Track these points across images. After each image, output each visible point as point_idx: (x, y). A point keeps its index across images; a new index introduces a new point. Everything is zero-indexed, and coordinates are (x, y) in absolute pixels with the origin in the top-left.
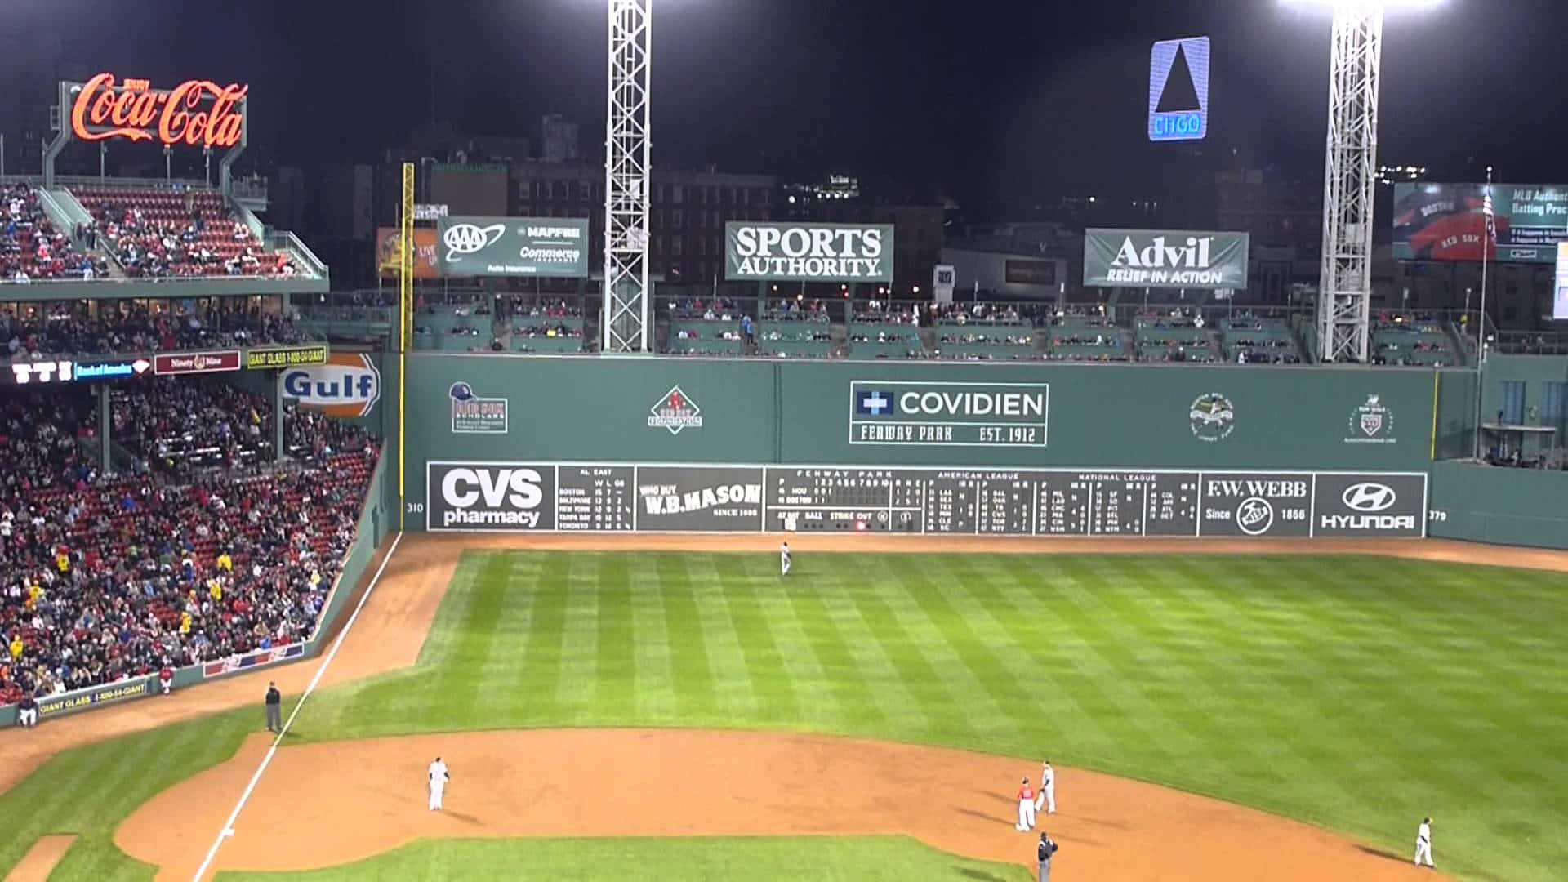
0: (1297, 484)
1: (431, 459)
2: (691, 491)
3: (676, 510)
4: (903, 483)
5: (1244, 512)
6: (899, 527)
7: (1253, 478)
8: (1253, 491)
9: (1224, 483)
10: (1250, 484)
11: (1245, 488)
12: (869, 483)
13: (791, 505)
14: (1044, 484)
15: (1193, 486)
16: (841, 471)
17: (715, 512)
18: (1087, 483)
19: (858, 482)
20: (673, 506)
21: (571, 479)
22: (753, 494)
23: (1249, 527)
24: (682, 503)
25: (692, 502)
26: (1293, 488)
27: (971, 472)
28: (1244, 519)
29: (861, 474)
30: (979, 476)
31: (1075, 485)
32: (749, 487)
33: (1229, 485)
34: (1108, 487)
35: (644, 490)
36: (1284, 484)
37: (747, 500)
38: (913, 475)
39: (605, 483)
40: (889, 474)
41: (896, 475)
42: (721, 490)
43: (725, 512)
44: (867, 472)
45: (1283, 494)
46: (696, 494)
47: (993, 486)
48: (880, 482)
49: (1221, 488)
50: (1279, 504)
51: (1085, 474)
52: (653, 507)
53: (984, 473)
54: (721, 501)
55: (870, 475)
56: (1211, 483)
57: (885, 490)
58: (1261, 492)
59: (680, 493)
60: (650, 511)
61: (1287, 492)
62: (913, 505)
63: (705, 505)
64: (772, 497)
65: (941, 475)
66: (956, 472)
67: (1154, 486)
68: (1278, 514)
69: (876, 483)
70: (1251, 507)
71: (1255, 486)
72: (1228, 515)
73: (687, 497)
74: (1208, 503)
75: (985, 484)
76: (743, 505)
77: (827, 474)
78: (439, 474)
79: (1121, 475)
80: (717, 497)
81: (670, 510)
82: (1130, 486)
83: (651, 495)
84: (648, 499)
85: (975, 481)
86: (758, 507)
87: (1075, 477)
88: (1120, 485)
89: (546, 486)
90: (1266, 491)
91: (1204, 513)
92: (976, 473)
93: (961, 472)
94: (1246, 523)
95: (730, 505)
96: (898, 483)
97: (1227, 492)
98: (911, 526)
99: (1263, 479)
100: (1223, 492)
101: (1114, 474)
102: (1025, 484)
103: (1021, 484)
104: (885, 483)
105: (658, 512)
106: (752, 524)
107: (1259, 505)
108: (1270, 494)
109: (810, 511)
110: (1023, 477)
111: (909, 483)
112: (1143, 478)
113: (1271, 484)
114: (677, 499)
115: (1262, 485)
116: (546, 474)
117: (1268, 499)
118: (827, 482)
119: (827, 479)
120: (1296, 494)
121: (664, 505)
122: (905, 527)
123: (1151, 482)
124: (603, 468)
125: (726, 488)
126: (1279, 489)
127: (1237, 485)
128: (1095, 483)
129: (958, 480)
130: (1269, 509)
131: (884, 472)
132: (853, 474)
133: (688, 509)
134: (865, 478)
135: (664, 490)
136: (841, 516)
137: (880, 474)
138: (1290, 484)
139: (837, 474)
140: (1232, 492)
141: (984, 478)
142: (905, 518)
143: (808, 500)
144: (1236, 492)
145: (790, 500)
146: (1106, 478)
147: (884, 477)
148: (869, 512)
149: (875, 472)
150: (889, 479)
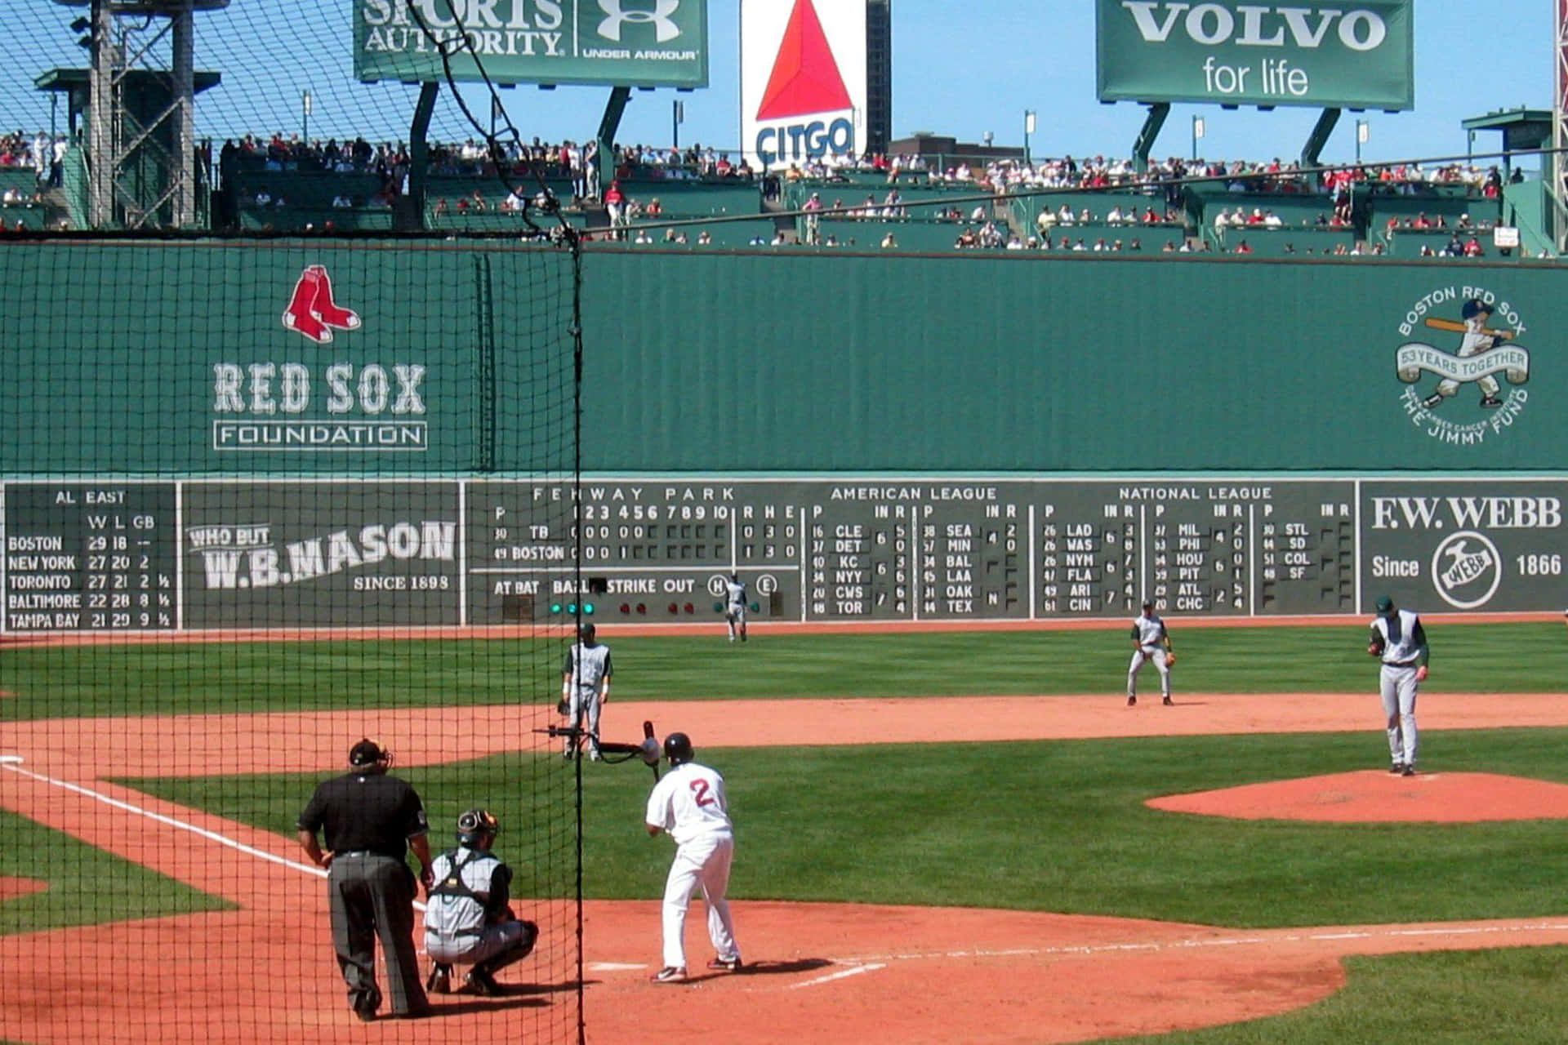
0: (1543, 502)
2: (300, 539)
3: (273, 578)
4: (759, 511)
5: (1446, 562)
7: (1461, 490)
8: (1461, 520)
9: (1404, 502)
10: (1453, 502)
11: (1444, 512)
12: (686, 513)
13: (519, 563)
14: (1049, 510)
15: (1344, 510)
16: (625, 488)
17: (358, 583)
18: (1136, 504)
19: (663, 512)
20: (265, 572)
22: (439, 540)
23: (1457, 592)
24: (284, 563)
25: (306, 560)
26: (1536, 511)
27: (899, 486)
28: (1445, 577)
29: (670, 492)
30: (916, 493)
31: (1111, 511)
32: (431, 528)
33: (1414, 507)
34: (1178, 512)
35: (198, 537)
36: (1518, 502)
37: (427, 553)
38: (777, 494)
39: (110, 524)
40: (727, 493)
41: (743, 494)
42: (368, 534)
43: (382, 583)
44: (680, 488)
45: (1519, 523)
46: (313, 547)
47: (948, 512)
48: (709, 512)
49: (1398, 512)
50: (1513, 542)
51: (1131, 486)
52: (220, 573)
53: (925, 488)
54: (370, 557)
55: (689, 494)
56: (1379, 502)
57: (720, 527)
58: (1476, 521)
59: (280, 543)
60: (213, 582)
61: (1526, 518)
62: (782, 558)
63: (335, 566)
64: (480, 546)
65: (836, 494)
66: (868, 485)
67: (1268, 509)
68: (1509, 564)
69: (701, 513)
70: (1457, 551)
71: (1463, 507)
72: (1414, 568)
73: (294, 549)
74: (1377, 543)
75: (928, 510)
76: (418, 566)
77: (597, 494)
79: (1201, 488)
80: (360, 548)
81: (258, 581)
82: (1221, 511)
83: (217, 548)
84: (209, 557)
85: (908, 504)
86: (446, 568)
87: (1110, 493)
88: (1198, 509)
90: (1486, 518)
91: (1367, 565)
92: (909, 486)
93: (879, 485)
94: (1450, 585)
95: (391, 565)
96: (748, 512)
97: (1411, 520)
98: (777, 605)
99: (1479, 491)
100: (1403, 520)
101: (1189, 486)
102: (1011, 510)
103: (1003, 511)
104: (720, 513)
105: (230, 582)
106: (440, 607)
107: (1473, 546)
108: (1494, 523)
109: (562, 577)
110: (1005, 493)
111: (770, 512)
112: (1245, 493)
113: (1494, 502)
114: (273, 558)
115: (1478, 505)
117: (1491, 534)
118: (598, 512)
119: (598, 506)
120: (1543, 523)
121: (244, 569)
122: (766, 607)
123: (1260, 504)
124: (107, 488)
125: (380, 530)
126: (1510, 512)
127: (1429, 505)
128: (1151, 505)
129: (871, 504)
130: (1491, 556)
131: (718, 488)
132: (652, 494)
133: (297, 577)
134: (678, 500)
135: (243, 535)
136: (629, 586)
137: (708, 493)
138: (1532, 504)
139: (618, 493)
140: (1420, 519)
141: (925, 498)
142: (765, 588)
143: (557, 553)
144: (1427, 521)
145: (517, 553)
146: (1173, 493)
147: (718, 499)
148: (688, 575)
149: (698, 488)
150: (728, 504)
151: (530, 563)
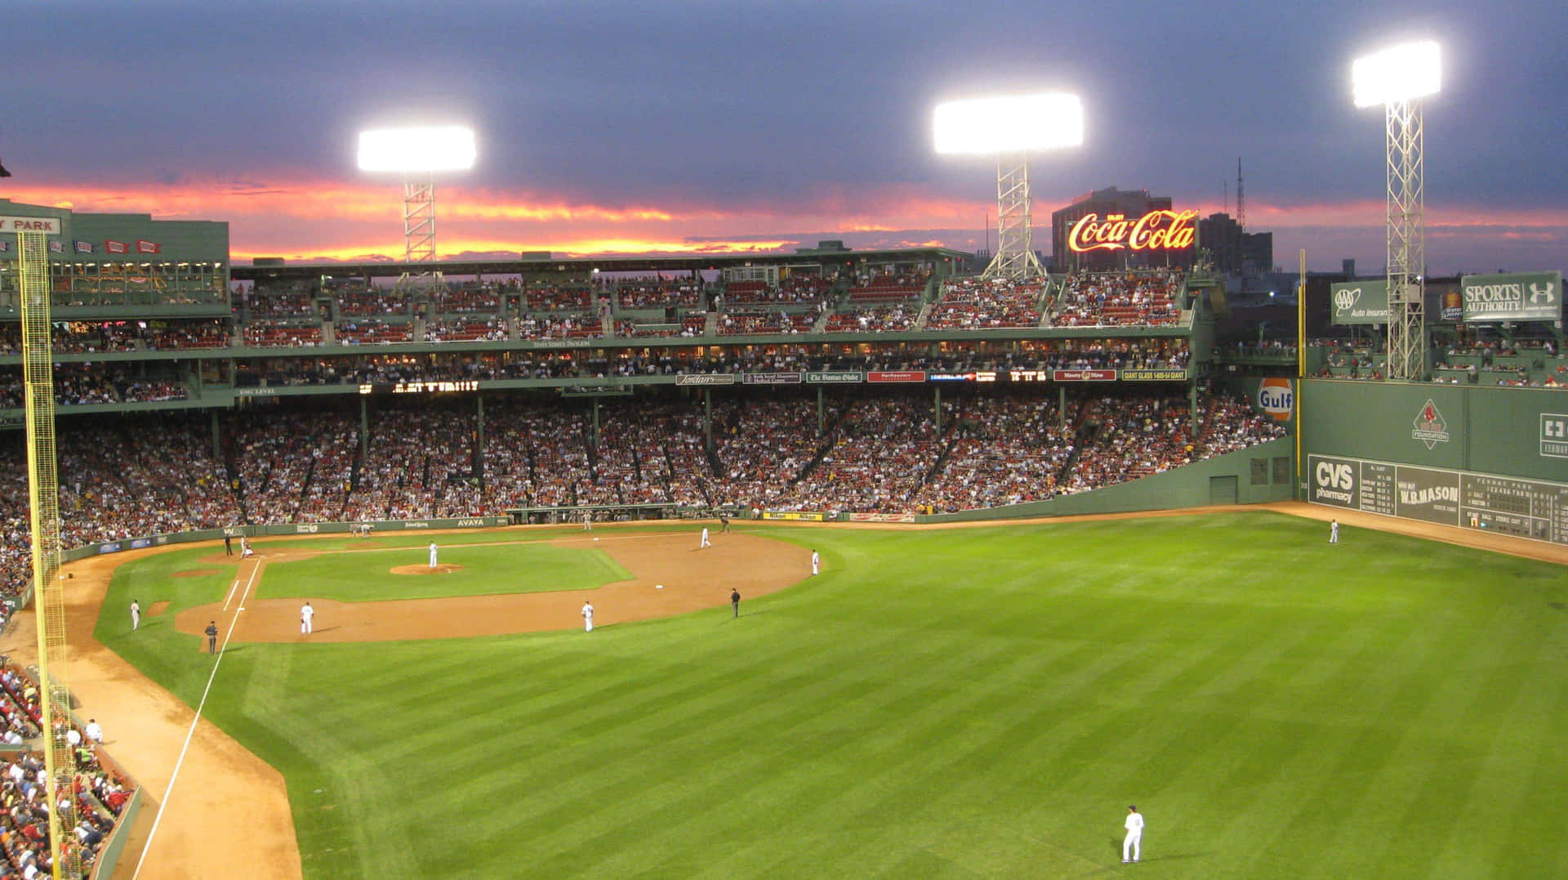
1: (1312, 453)
2: (1422, 489)
3: (1416, 501)
4: (1539, 495)
6: (1536, 535)
12: (1518, 493)
16: (1501, 481)
19: (1512, 491)
20: (1414, 499)
21: (1369, 474)
22: (1453, 494)
24: (1418, 496)
25: (1423, 496)
29: (1513, 484)
32: (1452, 489)
35: (1400, 485)
37: (1451, 499)
38: (1545, 489)
39: (1382, 477)
40: (1529, 487)
41: (1538, 489)
42: (1438, 490)
43: (1440, 507)
44: (1516, 483)
46: (1425, 492)
48: (1525, 493)
54: (1438, 498)
55: (1519, 486)
57: (1527, 500)
59: (1417, 490)
60: (1403, 502)
62: (1545, 515)
63: (1429, 500)
64: (1465, 499)
65: (1562, 491)
69: (1522, 493)
73: (1421, 493)
76: (1448, 503)
77: (1494, 482)
78: (1315, 462)
80: (1437, 494)
81: (1412, 502)
84: (1402, 492)
86: (1455, 504)
89: (1355, 476)
95: (1442, 502)
96: (1535, 495)
98: (1543, 534)
104: (1528, 494)
105: (1408, 502)
106: (1454, 519)
109: (1485, 513)
111: (1542, 496)
114: (1417, 493)
116: (1354, 466)
118: (1494, 489)
119: (1494, 487)
121: (1409, 497)
122: (1540, 534)
124: (1381, 466)
125: (1440, 488)
131: (1527, 484)
132: (1509, 484)
133: (1419, 502)
134: (1516, 488)
135: (1410, 486)
136: (1502, 519)
137: (1525, 486)
139: (1499, 483)
142: (1540, 526)
143: (1483, 504)
145: (1473, 502)
147: (1527, 490)
148: (1519, 518)
149: (1522, 483)
150: (1530, 491)
151: (1475, 506)
